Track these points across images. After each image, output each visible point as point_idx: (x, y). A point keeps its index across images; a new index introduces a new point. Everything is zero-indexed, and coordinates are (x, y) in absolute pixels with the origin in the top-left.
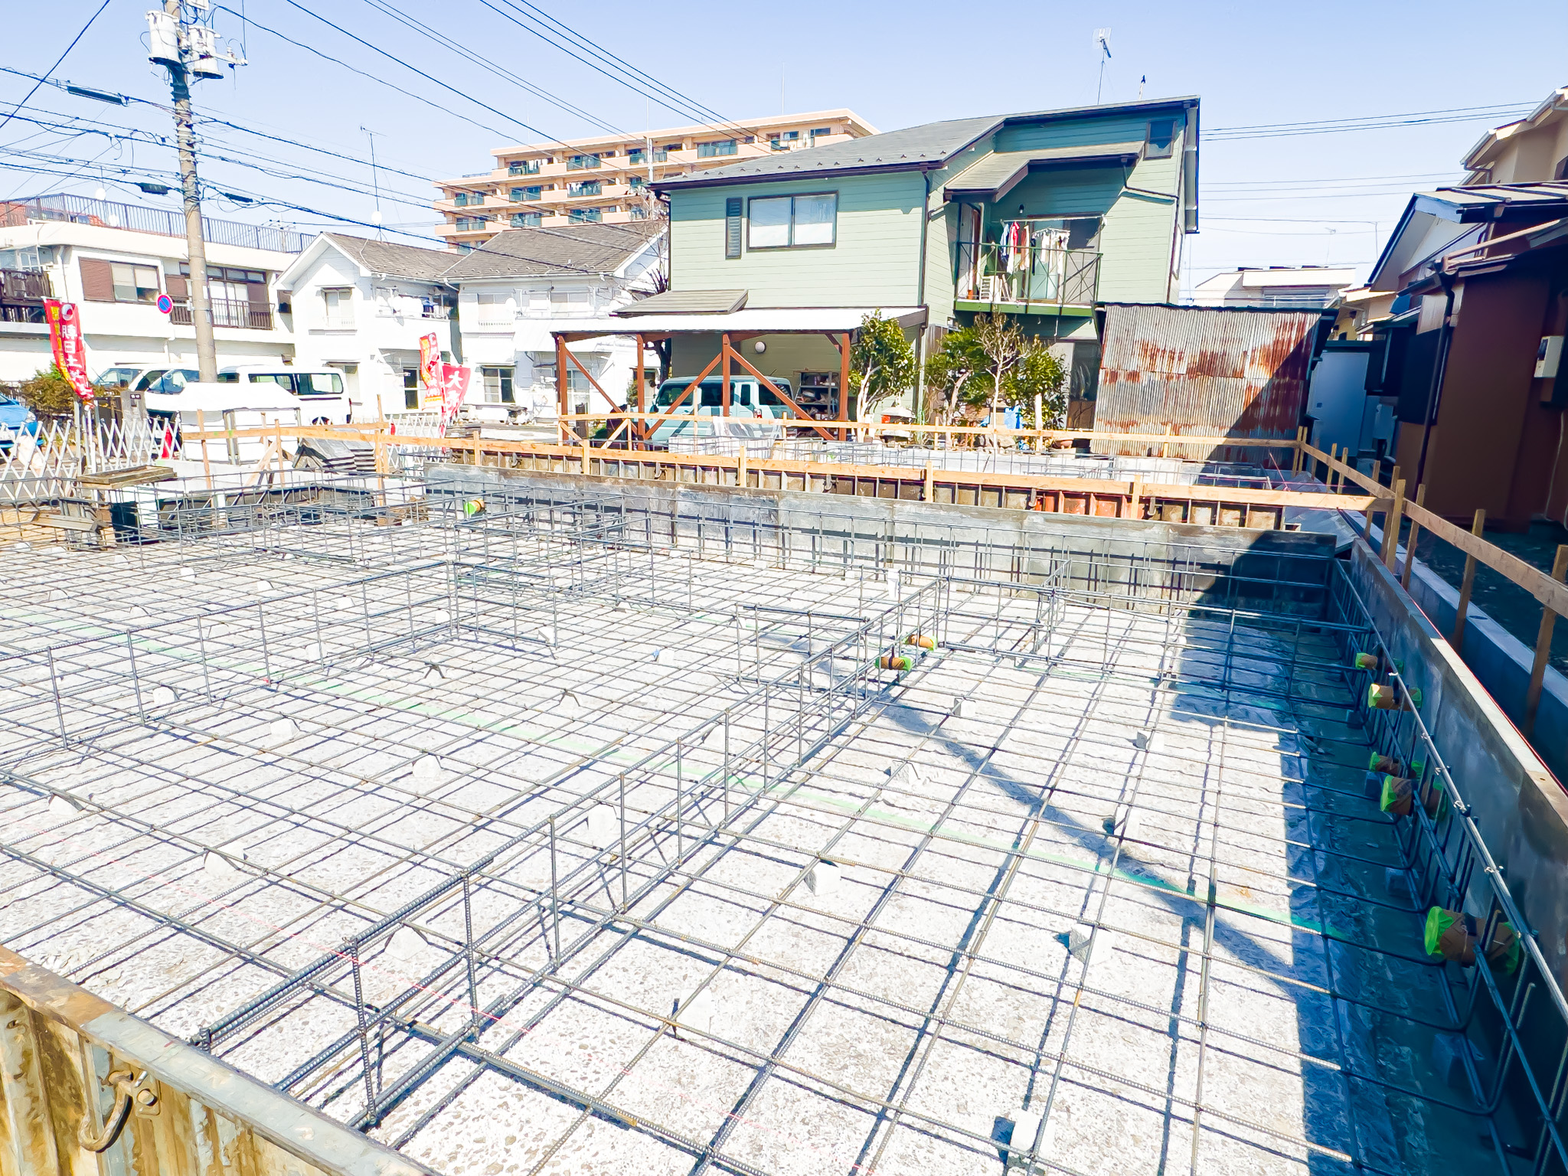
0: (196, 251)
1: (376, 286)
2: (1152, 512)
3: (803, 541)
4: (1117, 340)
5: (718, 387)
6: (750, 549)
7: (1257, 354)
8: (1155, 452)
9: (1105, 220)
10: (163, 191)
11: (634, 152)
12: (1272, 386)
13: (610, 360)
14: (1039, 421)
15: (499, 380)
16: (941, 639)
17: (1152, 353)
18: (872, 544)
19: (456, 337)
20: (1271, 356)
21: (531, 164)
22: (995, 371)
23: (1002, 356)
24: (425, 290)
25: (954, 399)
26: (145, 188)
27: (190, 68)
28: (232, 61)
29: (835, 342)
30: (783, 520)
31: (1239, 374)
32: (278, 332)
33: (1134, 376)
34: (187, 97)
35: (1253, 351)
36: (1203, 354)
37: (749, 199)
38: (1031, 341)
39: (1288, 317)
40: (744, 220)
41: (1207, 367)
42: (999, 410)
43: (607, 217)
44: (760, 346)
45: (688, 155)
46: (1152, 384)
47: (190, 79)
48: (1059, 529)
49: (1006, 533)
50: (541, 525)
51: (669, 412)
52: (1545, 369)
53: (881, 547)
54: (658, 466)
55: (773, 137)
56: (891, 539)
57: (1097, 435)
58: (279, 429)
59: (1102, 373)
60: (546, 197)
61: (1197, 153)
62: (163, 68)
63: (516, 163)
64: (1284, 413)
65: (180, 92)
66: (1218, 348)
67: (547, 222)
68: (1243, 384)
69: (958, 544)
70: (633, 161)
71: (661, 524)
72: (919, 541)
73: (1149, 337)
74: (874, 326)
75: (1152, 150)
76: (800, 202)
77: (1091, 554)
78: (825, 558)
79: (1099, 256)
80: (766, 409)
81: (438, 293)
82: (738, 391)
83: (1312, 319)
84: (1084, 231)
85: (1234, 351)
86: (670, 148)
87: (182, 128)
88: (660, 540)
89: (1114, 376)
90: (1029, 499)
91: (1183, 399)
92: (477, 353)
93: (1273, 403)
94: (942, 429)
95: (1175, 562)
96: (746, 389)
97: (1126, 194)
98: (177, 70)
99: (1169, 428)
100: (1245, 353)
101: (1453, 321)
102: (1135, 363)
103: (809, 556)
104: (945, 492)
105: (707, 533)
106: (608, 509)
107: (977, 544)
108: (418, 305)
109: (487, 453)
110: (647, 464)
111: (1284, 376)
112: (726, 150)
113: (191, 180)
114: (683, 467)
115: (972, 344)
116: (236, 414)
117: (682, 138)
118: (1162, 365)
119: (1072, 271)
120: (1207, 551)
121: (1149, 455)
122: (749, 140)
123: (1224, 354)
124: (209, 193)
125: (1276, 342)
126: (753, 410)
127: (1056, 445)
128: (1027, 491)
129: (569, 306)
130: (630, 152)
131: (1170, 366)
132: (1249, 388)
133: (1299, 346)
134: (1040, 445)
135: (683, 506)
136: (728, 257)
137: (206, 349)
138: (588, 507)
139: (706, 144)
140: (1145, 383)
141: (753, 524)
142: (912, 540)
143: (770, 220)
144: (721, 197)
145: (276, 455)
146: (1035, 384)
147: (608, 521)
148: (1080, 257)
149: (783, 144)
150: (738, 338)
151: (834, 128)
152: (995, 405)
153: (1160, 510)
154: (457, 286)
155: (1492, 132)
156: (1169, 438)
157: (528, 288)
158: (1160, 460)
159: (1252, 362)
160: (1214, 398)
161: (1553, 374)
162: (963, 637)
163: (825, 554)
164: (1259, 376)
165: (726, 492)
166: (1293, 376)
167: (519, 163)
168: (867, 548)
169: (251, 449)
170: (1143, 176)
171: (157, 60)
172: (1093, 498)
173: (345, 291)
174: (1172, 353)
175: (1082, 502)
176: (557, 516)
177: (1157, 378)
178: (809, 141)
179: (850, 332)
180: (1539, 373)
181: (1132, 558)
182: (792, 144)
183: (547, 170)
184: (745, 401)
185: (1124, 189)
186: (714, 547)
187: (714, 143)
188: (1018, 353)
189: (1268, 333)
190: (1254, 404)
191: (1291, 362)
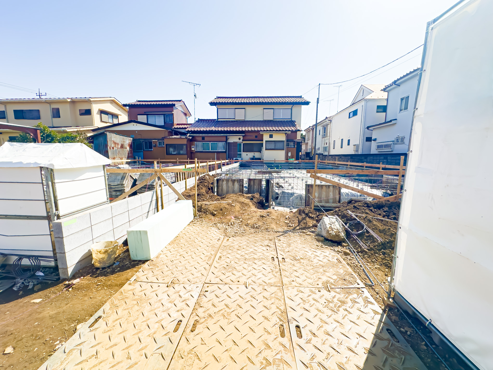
4: (110, 140)
12: (130, 151)
17: (115, 143)
20: (129, 145)
31: (126, 148)
33: (113, 148)
36: (121, 144)
39: (129, 138)
41: (122, 146)
64: (133, 155)
68: (127, 150)
85: (125, 144)
89: (110, 147)
91: (121, 153)
93: (131, 153)
102: (113, 145)
131: (118, 146)
160: (124, 152)
164: (128, 148)
166: (132, 149)
174: (118, 143)
177: (116, 148)
189: (128, 141)
190: (128, 154)
191: (131, 146)
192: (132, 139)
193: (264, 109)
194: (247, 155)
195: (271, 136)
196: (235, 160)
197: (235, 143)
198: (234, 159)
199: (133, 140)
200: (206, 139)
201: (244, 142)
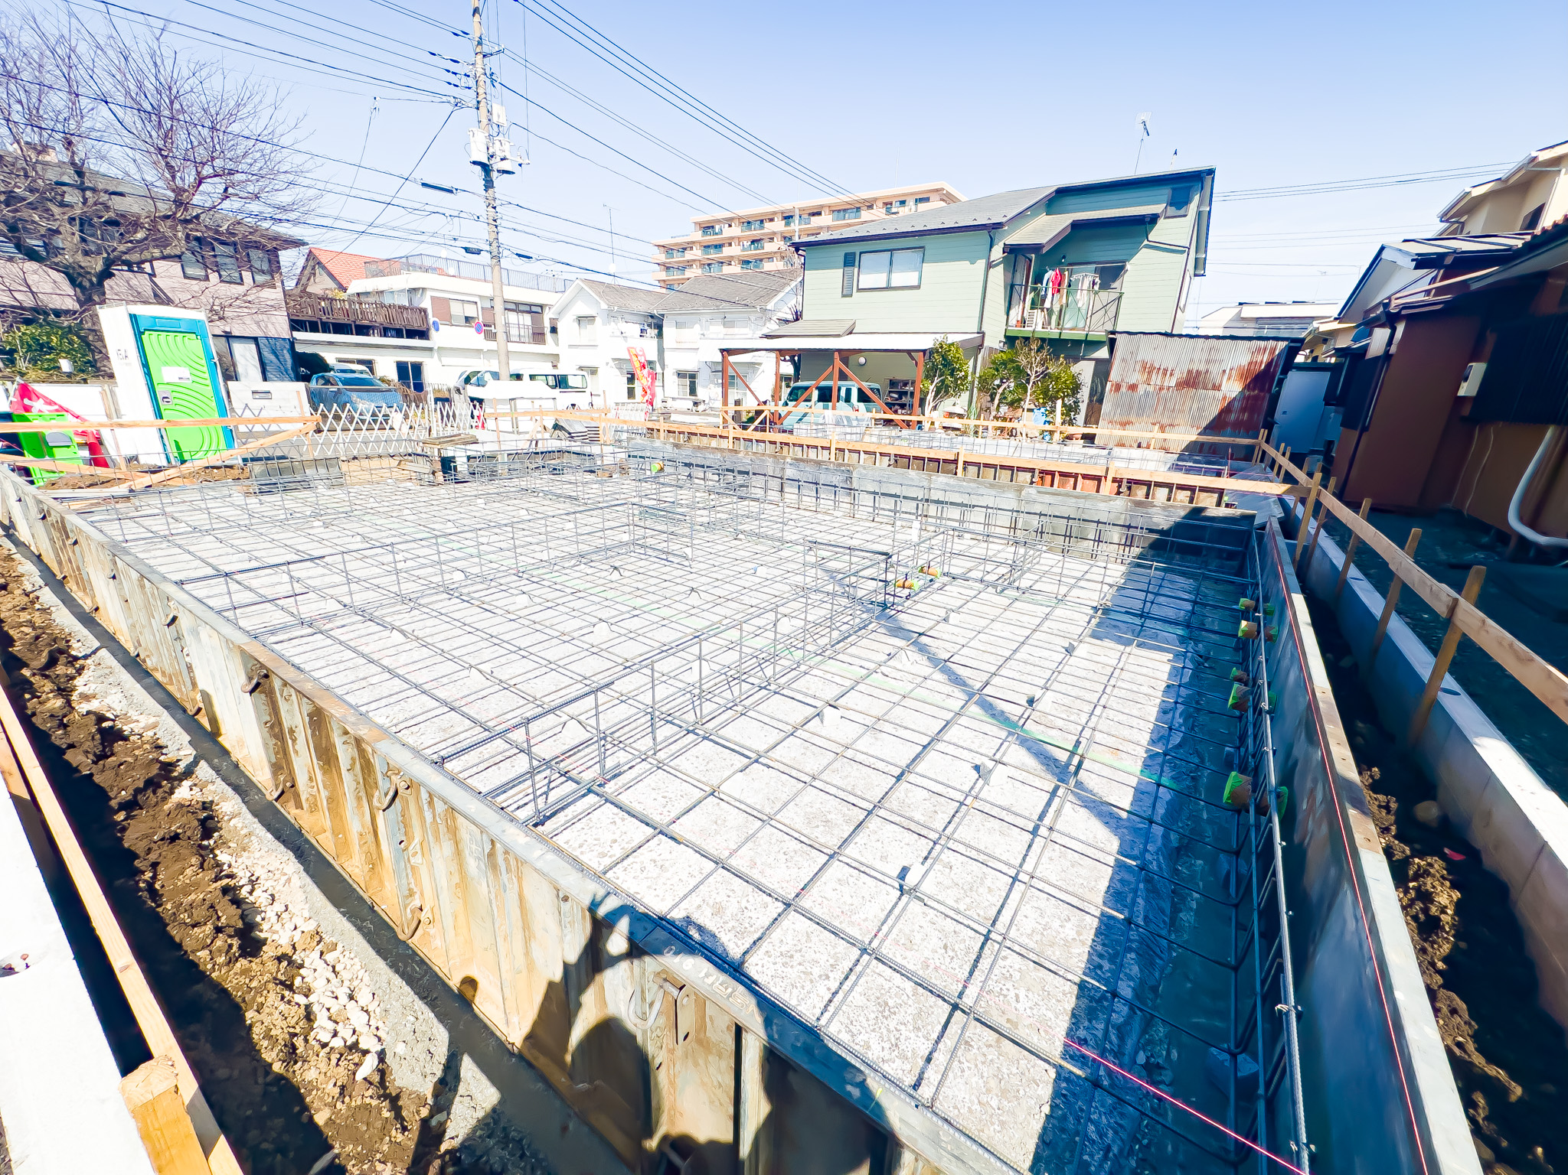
0: (498, 293)
1: (611, 315)
2: (1124, 489)
3: (868, 500)
4: (1123, 360)
5: (830, 389)
6: (832, 503)
7: (1234, 372)
8: (1144, 445)
9: (1128, 266)
10: (478, 252)
11: (788, 218)
12: (1247, 399)
13: (761, 368)
14: (1059, 418)
15: (687, 381)
16: (946, 570)
17: (1148, 369)
18: (914, 504)
19: (661, 351)
20: (1243, 375)
21: (717, 228)
22: (1028, 381)
23: (1034, 371)
24: (642, 318)
25: (996, 402)
26: (467, 250)
27: (495, 167)
28: (520, 162)
29: (913, 358)
30: (855, 485)
31: (1217, 387)
32: (549, 346)
33: (1133, 387)
34: (493, 187)
35: (1231, 370)
36: (1190, 372)
37: (861, 253)
38: (1058, 359)
39: (1262, 343)
40: (856, 270)
41: (1192, 381)
42: (1029, 410)
43: (768, 266)
44: (862, 360)
45: (825, 220)
46: (1147, 394)
47: (494, 175)
48: (1048, 499)
49: (1009, 500)
50: (697, 481)
51: (795, 406)
52: (1467, 389)
53: (920, 506)
54: (778, 444)
55: (888, 205)
56: (927, 500)
57: (1100, 431)
58: (542, 412)
59: (1109, 385)
60: (727, 251)
61: (1209, 212)
62: (479, 168)
63: (707, 228)
64: (1251, 417)
65: (489, 184)
66: (1202, 368)
67: (727, 270)
68: (1219, 395)
69: (974, 506)
70: (787, 224)
71: (775, 484)
72: (947, 503)
73: (1148, 358)
74: (941, 347)
75: (1172, 211)
76: (896, 254)
77: (1068, 518)
78: (881, 512)
79: (1121, 294)
80: (862, 405)
81: (650, 320)
82: (843, 393)
83: (1282, 345)
84: (1111, 274)
85: (1215, 370)
86: (814, 214)
87: (490, 209)
88: (774, 495)
89: (1118, 387)
90: (1033, 477)
91: (1170, 405)
92: (676, 361)
93: (1243, 410)
94: (986, 423)
95: (1129, 527)
96: (848, 391)
97: (1147, 246)
98: (486, 168)
99: (1157, 427)
100: (1224, 371)
101: (1393, 349)
102: (1135, 377)
103: (871, 510)
104: (972, 470)
105: (804, 491)
106: (740, 472)
107: (987, 507)
108: (637, 328)
109: (669, 432)
110: (771, 442)
111: (1254, 390)
112: (853, 215)
113: (495, 244)
114: (794, 445)
115: (1013, 361)
116: (518, 401)
117: (822, 206)
118: (1156, 379)
119: (1098, 306)
120: (1155, 520)
121: (1139, 446)
122: (871, 207)
123: (1207, 371)
124: (506, 253)
125: (1250, 364)
126: (853, 407)
127: (1070, 437)
128: (1032, 470)
129: (735, 330)
130: (785, 218)
131: (1163, 382)
132: (1224, 398)
133: (1269, 365)
134: (1057, 437)
135: (790, 472)
136: (844, 296)
137: (503, 358)
138: (728, 470)
139: (839, 211)
140: (1142, 393)
141: (835, 486)
142: (942, 503)
143: (875, 270)
144: (840, 252)
145: (540, 429)
146: (1058, 392)
147: (740, 479)
148: (1105, 296)
149: (894, 210)
150: (846, 355)
151: (932, 197)
152: (1026, 406)
153: (1129, 488)
154: (663, 315)
155: (1468, 190)
156: (1156, 434)
157: (709, 317)
158: (1147, 451)
159: (1229, 379)
160: (1195, 406)
161: (1473, 393)
162: (963, 570)
163: (884, 509)
164: (1233, 388)
165: (818, 463)
166: (1262, 390)
167: (709, 227)
168: (910, 506)
169: (525, 425)
170: (1161, 232)
171: (474, 163)
172: (1080, 477)
173: (591, 319)
174: (1166, 370)
175: (1072, 480)
176: (709, 475)
177: (1151, 389)
178: (913, 208)
179: (924, 351)
180: (1461, 393)
181: (1098, 522)
182: (901, 209)
183: (728, 232)
184: (848, 400)
185: (1146, 242)
186: (809, 501)
187: (845, 210)
188: (1047, 368)
189: (1240, 358)
190: (1226, 411)
191: (1258, 379)
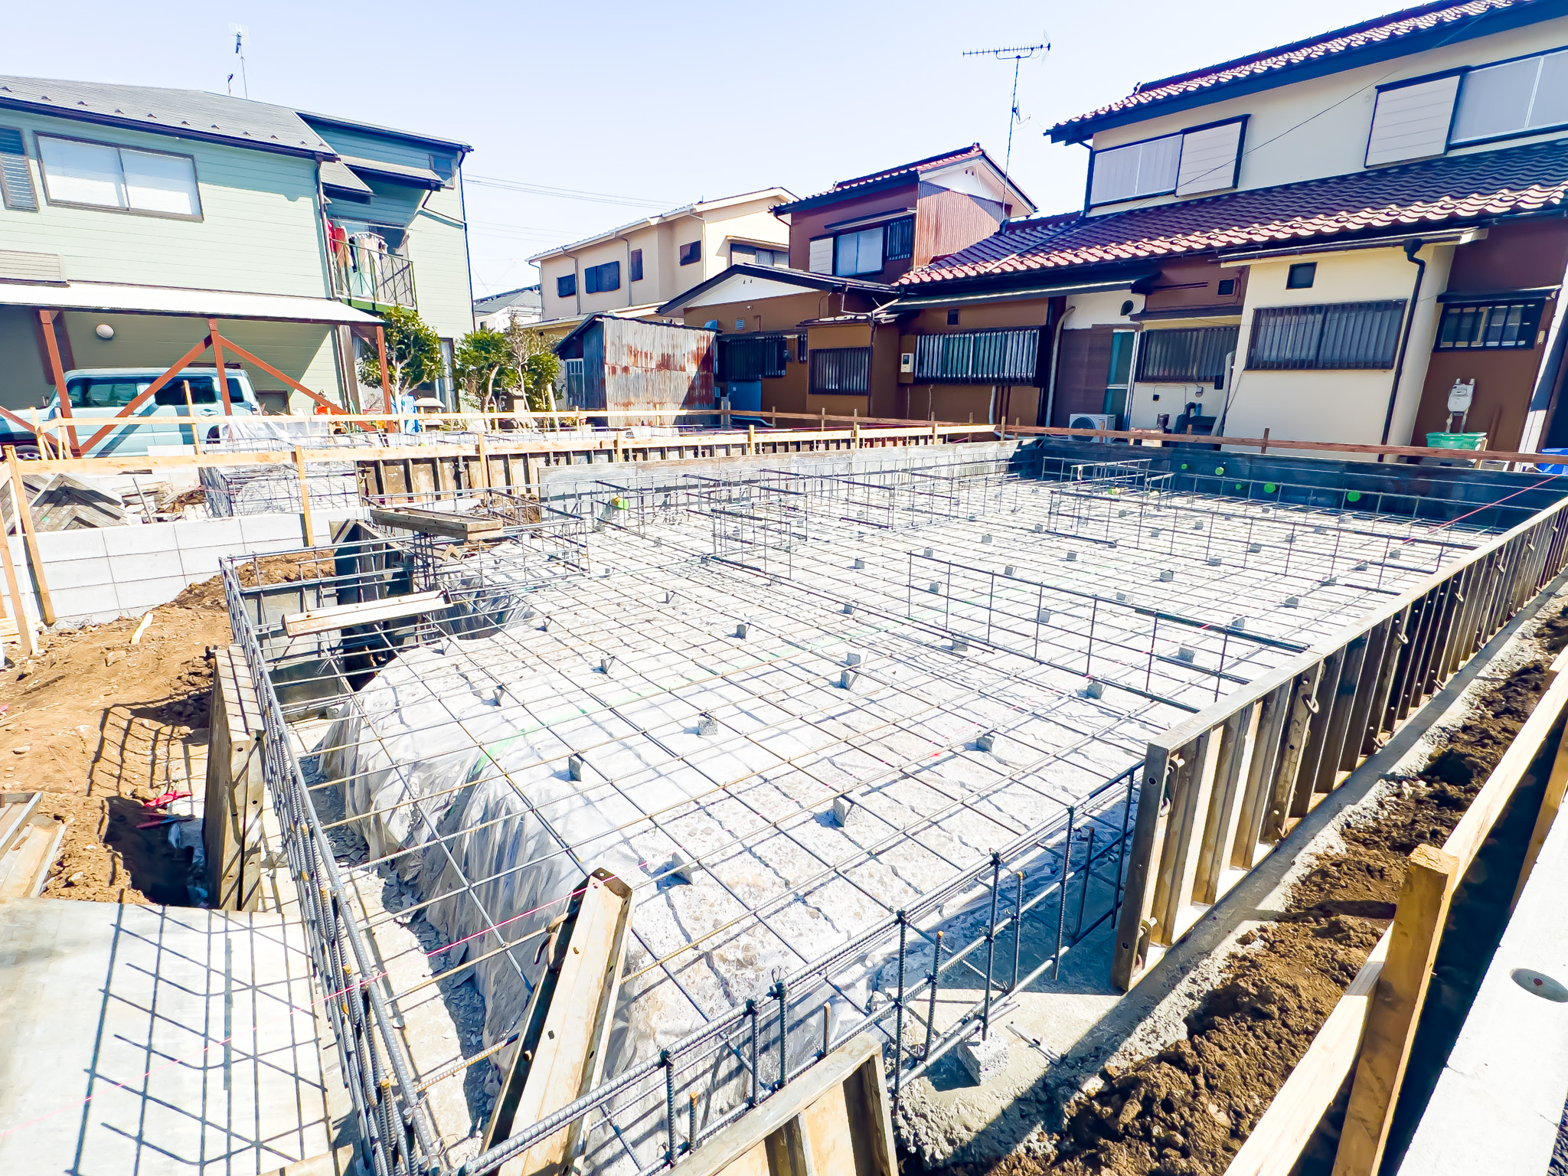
4: (613, 344)
7: (690, 356)
8: (646, 423)
9: (408, 232)
12: (699, 376)
17: (634, 353)
20: (696, 357)
31: (683, 369)
33: (626, 369)
35: (688, 353)
36: (663, 355)
37: (36, 135)
39: (701, 332)
40: (33, 163)
41: (666, 363)
44: (106, 330)
46: (638, 377)
57: (611, 413)
59: (606, 367)
66: (670, 351)
68: (685, 374)
73: (632, 343)
79: (410, 262)
85: (678, 353)
89: (614, 370)
91: (656, 385)
93: (702, 387)
97: (422, 213)
99: (651, 405)
100: (685, 355)
102: (626, 360)
111: (705, 370)
118: (642, 361)
123: (674, 355)
125: (697, 348)
126: (252, 411)
131: (646, 364)
132: (689, 377)
133: (708, 350)
136: (13, 207)
140: (633, 374)
143: (81, 172)
156: (653, 412)
159: (688, 361)
164: (692, 369)
166: (708, 371)
174: (646, 354)
180: (906, 368)
184: (236, 397)
189: (691, 344)
190: (692, 388)
191: (705, 362)
192: (713, 334)
193: (1381, 89)
194: (1156, 398)
195: (1300, 278)
196: (1079, 424)
197: (1103, 332)
198: (1073, 417)
199: (717, 338)
200: (966, 319)
201: (1150, 325)
